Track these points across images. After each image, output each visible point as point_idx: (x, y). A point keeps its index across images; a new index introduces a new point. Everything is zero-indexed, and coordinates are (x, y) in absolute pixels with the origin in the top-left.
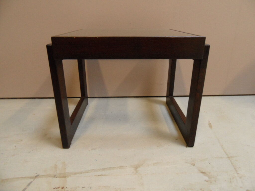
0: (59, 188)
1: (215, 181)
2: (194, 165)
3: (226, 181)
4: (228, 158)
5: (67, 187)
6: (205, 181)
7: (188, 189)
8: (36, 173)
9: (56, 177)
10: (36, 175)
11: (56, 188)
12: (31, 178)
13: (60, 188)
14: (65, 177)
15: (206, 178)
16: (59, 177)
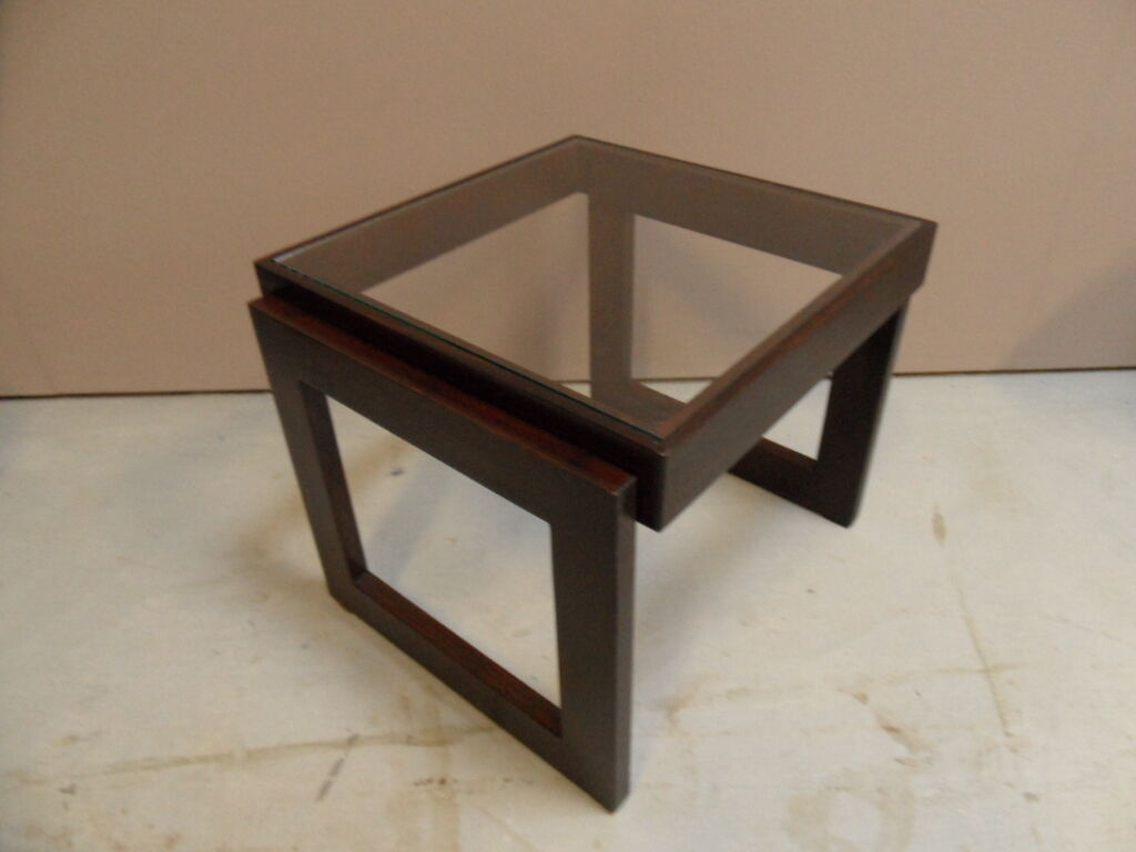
0: (430, 781)
1: (929, 761)
2: (863, 699)
3: (963, 760)
4: (987, 671)
6: (899, 761)
8: (348, 730)
9: (415, 744)
10: (350, 734)
11: (424, 784)
12: (334, 745)
13: (435, 785)
14: (444, 742)
15: (901, 750)
16: (424, 744)
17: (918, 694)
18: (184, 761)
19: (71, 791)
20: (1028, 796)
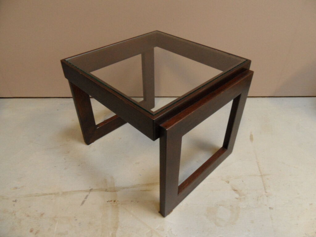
0: (111, 201)
1: (244, 198)
2: (228, 182)
3: (253, 199)
4: (261, 176)
5: (118, 201)
6: (236, 198)
7: (220, 205)
8: (90, 187)
9: (108, 191)
10: (90, 188)
11: (110, 202)
12: (86, 191)
13: (113, 202)
14: (115, 191)
15: (237, 196)
16: (110, 191)
17: (243, 181)
18: (46, 194)
19: (16, 201)
20: (270, 208)
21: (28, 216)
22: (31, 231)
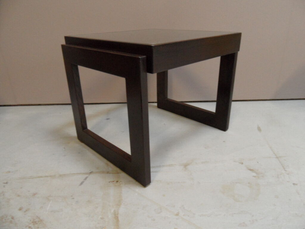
2: (242, 163)
3: (273, 176)
4: (277, 158)
5: (121, 181)
6: (253, 176)
7: (236, 183)
11: (112, 182)
12: (86, 174)
13: (115, 182)
15: (254, 174)
16: (112, 173)
17: (258, 162)
19: (7, 183)
20: (294, 184)
21: (19, 196)
22: (20, 209)
